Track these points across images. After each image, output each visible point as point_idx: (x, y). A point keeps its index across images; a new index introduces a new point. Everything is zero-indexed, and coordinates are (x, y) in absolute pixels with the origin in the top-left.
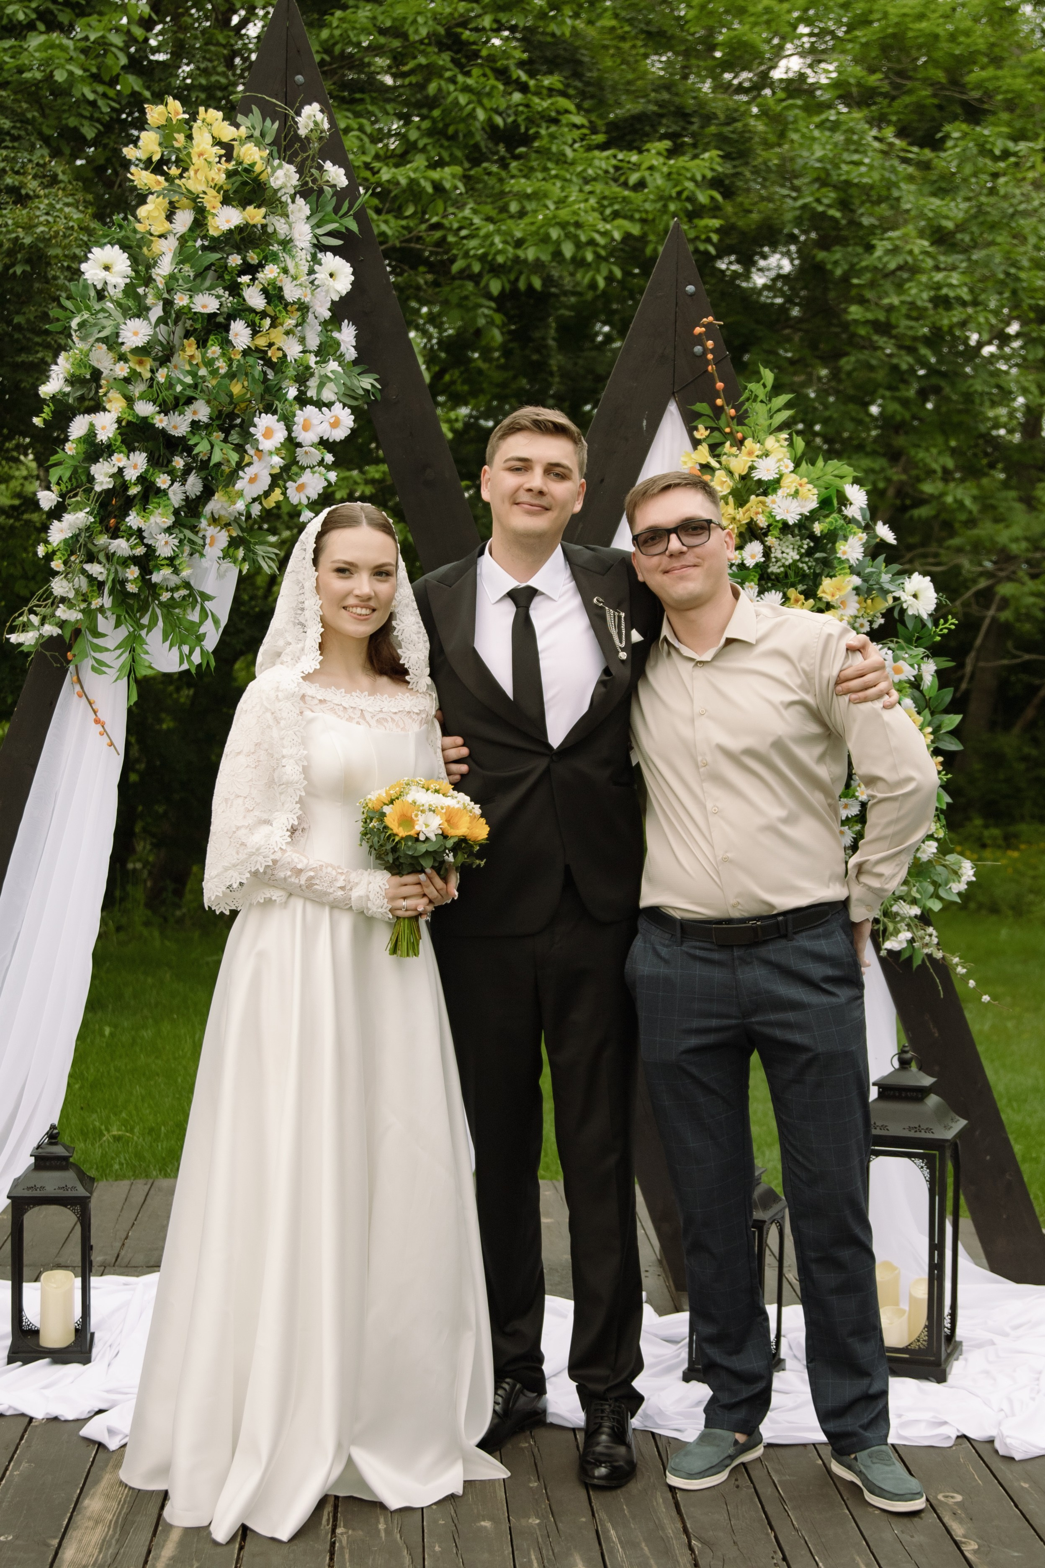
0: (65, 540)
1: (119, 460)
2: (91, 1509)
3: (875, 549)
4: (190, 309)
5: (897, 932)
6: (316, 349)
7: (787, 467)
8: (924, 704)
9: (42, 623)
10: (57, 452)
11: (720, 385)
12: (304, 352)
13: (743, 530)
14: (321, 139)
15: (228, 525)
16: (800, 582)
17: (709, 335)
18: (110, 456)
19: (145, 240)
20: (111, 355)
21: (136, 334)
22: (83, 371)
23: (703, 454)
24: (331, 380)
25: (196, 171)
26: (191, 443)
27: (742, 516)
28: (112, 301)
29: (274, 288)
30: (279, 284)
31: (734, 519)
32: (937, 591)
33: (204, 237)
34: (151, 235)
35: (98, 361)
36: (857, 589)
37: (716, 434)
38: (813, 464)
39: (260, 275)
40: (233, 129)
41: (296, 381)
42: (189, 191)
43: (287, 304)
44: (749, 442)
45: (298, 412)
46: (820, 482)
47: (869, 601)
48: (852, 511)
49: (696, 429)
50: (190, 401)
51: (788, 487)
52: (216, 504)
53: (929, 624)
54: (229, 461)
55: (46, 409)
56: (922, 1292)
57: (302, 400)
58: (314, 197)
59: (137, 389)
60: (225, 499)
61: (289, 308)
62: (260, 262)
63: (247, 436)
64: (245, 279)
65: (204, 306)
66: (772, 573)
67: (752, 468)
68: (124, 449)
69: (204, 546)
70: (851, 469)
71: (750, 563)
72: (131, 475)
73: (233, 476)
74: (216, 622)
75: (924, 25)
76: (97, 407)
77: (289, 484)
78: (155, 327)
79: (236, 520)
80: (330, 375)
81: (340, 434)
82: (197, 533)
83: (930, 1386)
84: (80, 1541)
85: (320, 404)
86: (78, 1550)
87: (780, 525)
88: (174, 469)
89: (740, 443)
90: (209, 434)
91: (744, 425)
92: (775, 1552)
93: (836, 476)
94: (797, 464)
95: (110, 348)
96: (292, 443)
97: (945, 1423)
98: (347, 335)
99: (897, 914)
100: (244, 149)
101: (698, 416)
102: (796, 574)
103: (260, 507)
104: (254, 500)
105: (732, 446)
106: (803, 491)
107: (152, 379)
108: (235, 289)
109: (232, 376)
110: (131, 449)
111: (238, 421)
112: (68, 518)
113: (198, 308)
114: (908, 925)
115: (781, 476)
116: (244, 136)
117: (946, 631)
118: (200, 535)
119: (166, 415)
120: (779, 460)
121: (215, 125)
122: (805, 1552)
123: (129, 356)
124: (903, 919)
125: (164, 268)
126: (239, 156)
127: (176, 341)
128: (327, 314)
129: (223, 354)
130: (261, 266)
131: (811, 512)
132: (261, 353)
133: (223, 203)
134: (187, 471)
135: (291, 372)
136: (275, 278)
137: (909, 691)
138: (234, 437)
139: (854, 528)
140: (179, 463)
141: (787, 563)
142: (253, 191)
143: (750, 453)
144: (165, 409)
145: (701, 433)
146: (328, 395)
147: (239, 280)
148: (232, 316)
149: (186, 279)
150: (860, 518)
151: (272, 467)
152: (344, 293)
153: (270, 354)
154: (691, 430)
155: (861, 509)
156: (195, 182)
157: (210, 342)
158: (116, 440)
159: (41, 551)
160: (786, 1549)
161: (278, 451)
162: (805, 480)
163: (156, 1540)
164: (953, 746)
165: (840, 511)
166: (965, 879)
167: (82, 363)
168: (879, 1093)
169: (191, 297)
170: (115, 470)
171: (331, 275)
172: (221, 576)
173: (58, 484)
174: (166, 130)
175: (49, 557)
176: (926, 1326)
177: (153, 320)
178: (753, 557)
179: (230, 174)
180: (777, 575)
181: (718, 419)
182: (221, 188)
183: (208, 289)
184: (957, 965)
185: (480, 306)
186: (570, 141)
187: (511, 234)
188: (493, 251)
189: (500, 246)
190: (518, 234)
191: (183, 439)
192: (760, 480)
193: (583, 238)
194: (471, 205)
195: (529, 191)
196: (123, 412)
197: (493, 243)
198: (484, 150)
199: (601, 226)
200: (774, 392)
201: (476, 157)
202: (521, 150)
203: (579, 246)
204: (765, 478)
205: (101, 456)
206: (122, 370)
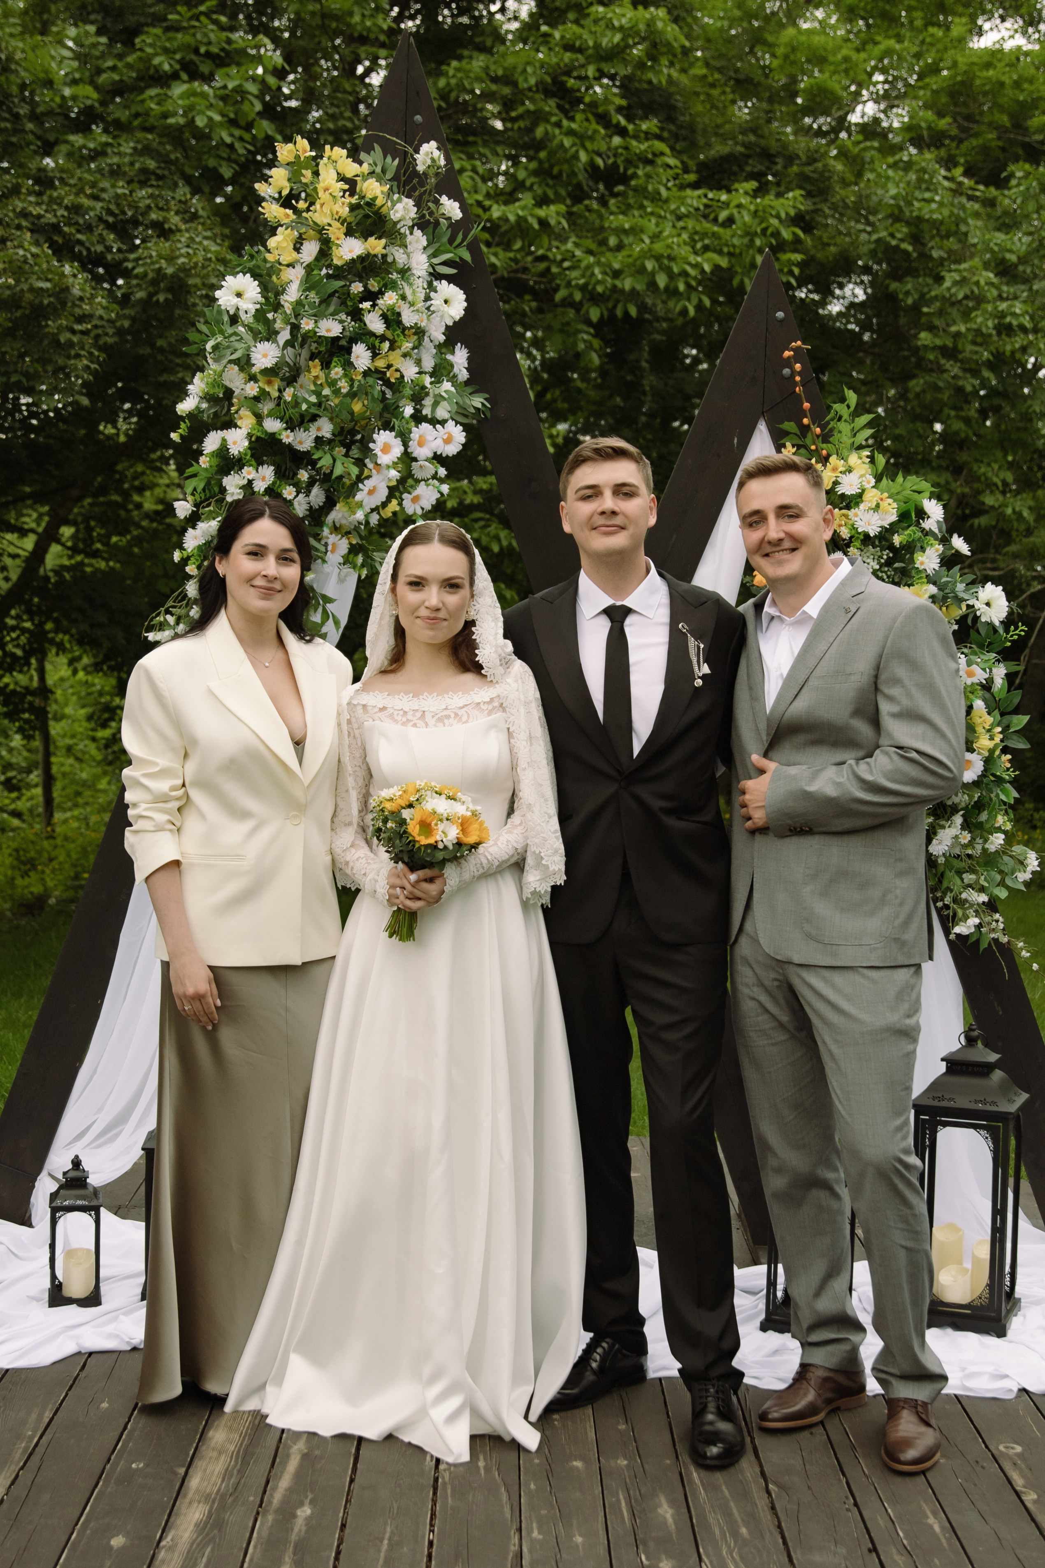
0: (199, 547)
1: (249, 473)
2: (215, 1440)
3: (950, 560)
4: (316, 333)
5: (966, 918)
6: (431, 370)
7: (869, 482)
8: (994, 705)
9: (178, 623)
10: (192, 465)
11: (807, 405)
12: (420, 373)
14: (437, 174)
15: (348, 533)
17: (797, 358)
18: (241, 469)
19: (275, 269)
20: (242, 375)
21: (265, 356)
22: (217, 390)
24: (444, 399)
25: (322, 205)
26: (315, 457)
28: (244, 326)
29: (393, 314)
30: (398, 310)
32: (1008, 600)
33: (329, 266)
34: (280, 264)
35: (231, 381)
36: (933, 598)
38: (893, 479)
39: (380, 302)
40: (356, 165)
41: (412, 400)
42: (315, 223)
43: (404, 329)
44: (833, 459)
45: (414, 429)
46: (900, 497)
48: (928, 524)
50: (314, 418)
51: (869, 502)
52: (338, 514)
53: (1001, 631)
54: (349, 474)
55: (183, 425)
56: (984, 1252)
57: (418, 418)
58: (430, 229)
59: (266, 407)
60: (346, 509)
61: (406, 332)
62: (380, 290)
63: (366, 451)
64: (366, 305)
65: (328, 331)
67: (836, 483)
68: (253, 462)
69: (326, 553)
70: (929, 485)
72: (260, 486)
73: (353, 489)
74: (337, 622)
76: (229, 424)
77: (405, 496)
78: (284, 349)
79: (356, 529)
80: (444, 394)
81: (452, 449)
82: (319, 541)
83: (991, 1341)
84: (205, 1470)
85: (434, 422)
86: (202, 1480)
87: (862, 537)
88: (299, 481)
89: (825, 460)
90: (332, 449)
91: (829, 443)
93: (914, 491)
94: (878, 478)
95: (242, 369)
96: (408, 458)
97: (1006, 1376)
98: (460, 358)
99: (966, 901)
100: (366, 184)
101: (786, 434)
103: (378, 517)
104: (373, 510)
106: (884, 505)
107: (279, 398)
108: (356, 315)
109: (352, 395)
110: (260, 463)
111: (359, 437)
112: (201, 526)
113: (322, 332)
114: (976, 911)
115: (863, 491)
116: (366, 172)
117: (1016, 637)
118: (323, 542)
119: (292, 431)
120: (862, 476)
121: (340, 162)
123: (259, 376)
124: (972, 906)
125: (292, 295)
126: (361, 191)
127: (302, 362)
128: (442, 338)
129: (345, 375)
130: (381, 293)
131: (891, 525)
132: (380, 374)
133: (346, 235)
134: (311, 483)
135: (408, 392)
136: (394, 305)
137: (981, 693)
138: (355, 452)
139: (932, 541)
140: (304, 475)
142: (375, 223)
143: (834, 469)
144: (291, 426)
146: (442, 412)
147: (361, 306)
148: (354, 340)
149: (312, 305)
150: (936, 531)
151: (390, 480)
152: (457, 318)
153: (388, 375)
155: (938, 522)
156: (321, 215)
157: (333, 364)
158: (246, 455)
159: (177, 556)
161: (395, 464)
162: (886, 495)
163: (274, 1472)
164: (1022, 745)
165: (918, 524)
166: (1030, 869)
167: (216, 383)
168: (947, 1067)
169: (316, 322)
170: (245, 482)
171: (446, 302)
172: (341, 580)
173: (193, 494)
174: (295, 167)
175: (185, 561)
176: (988, 1285)
177: (281, 343)
179: (353, 208)
181: (805, 437)
182: (345, 220)
183: (332, 314)
184: (1021, 949)
185: (580, 331)
186: (665, 181)
187: (609, 266)
188: (593, 281)
189: (600, 277)
190: (616, 266)
191: (308, 453)
192: (843, 494)
193: (676, 270)
194: (573, 239)
195: (627, 226)
196: (253, 429)
197: (593, 274)
198: (585, 188)
199: (692, 259)
200: (857, 412)
201: (578, 195)
202: (620, 188)
203: (671, 276)
204: (848, 493)
205: (232, 469)
206: (252, 389)
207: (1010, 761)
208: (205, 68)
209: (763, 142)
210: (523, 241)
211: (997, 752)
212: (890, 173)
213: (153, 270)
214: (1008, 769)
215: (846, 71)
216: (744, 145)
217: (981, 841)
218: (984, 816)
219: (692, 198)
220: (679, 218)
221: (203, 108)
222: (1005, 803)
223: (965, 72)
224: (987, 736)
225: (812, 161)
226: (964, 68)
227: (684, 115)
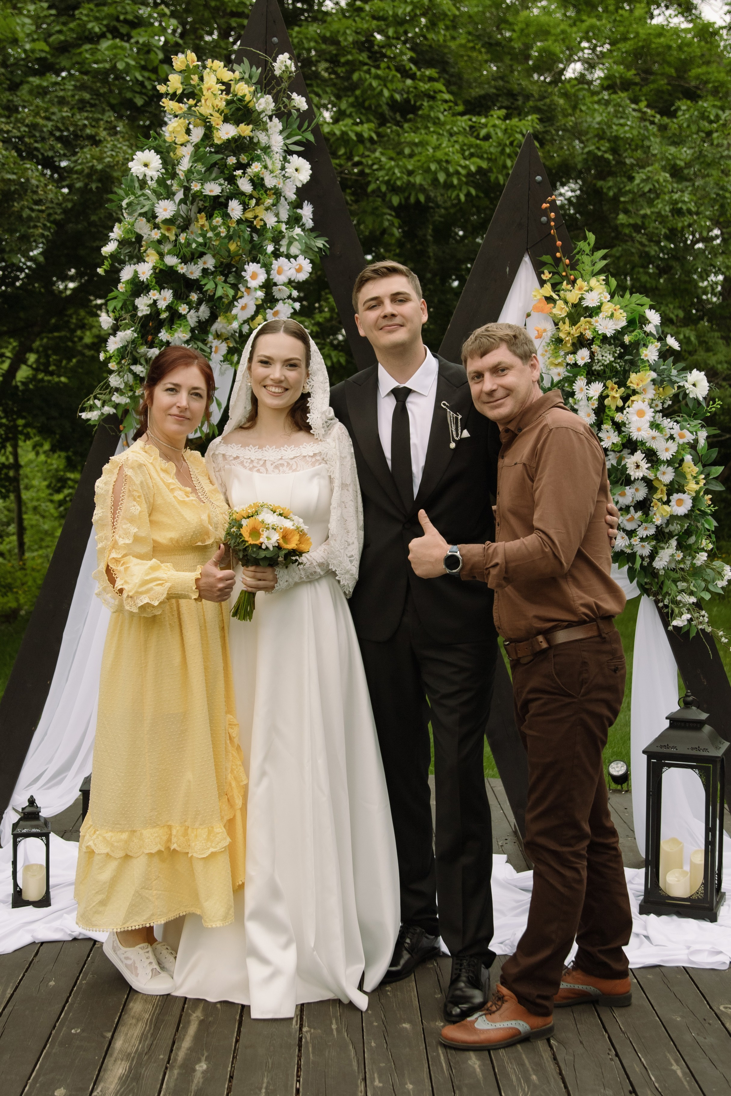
0: (118, 349)
1: (154, 295)
2: (134, 1010)
3: (665, 353)
4: (202, 192)
5: (681, 614)
6: (286, 220)
7: (605, 298)
8: (698, 459)
9: (103, 406)
10: (113, 291)
11: (559, 243)
12: (278, 222)
13: (575, 341)
14: (290, 77)
15: (226, 339)
16: (614, 376)
17: (552, 209)
18: (148, 292)
19: (172, 147)
20: (149, 225)
21: (165, 210)
22: (130, 236)
23: (548, 290)
24: (296, 240)
25: (206, 100)
26: (202, 283)
27: (575, 331)
28: (149, 189)
29: (258, 179)
30: (262, 176)
31: (569, 333)
32: (709, 382)
33: (211, 146)
34: (176, 144)
35: (140, 229)
36: (653, 380)
37: (556, 276)
38: (622, 296)
39: (249, 170)
40: (231, 73)
41: (273, 241)
42: (201, 114)
43: (266, 190)
44: (579, 281)
45: (274, 262)
46: (627, 309)
47: (661, 389)
48: (650, 328)
49: (543, 273)
50: (202, 255)
51: (606, 311)
52: (219, 325)
53: (704, 404)
54: (227, 296)
55: (106, 263)
56: (700, 859)
57: (276, 254)
58: (285, 118)
59: (166, 248)
60: (225, 321)
61: (268, 192)
62: (248, 163)
63: (240, 278)
64: (239, 172)
65: (211, 191)
66: (595, 370)
67: (581, 299)
68: (157, 287)
69: (211, 353)
70: (649, 300)
71: (581, 363)
72: (162, 305)
73: (230, 305)
74: (219, 404)
75: (662, 40)
76: (140, 260)
77: (268, 311)
78: (178, 206)
79: (233, 335)
80: (296, 237)
81: (302, 277)
82: (206, 345)
83: (706, 925)
84: (127, 1034)
85: (288, 257)
86: (125, 1042)
87: (601, 337)
88: (191, 301)
89: (573, 283)
90: (215, 278)
91: (576, 270)
92: (610, 1050)
93: (638, 304)
94: (612, 297)
95: (148, 221)
96: (270, 283)
97: (721, 952)
98: (307, 212)
99: (680, 601)
100: (238, 86)
101: (544, 264)
102: (611, 371)
103: (248, 327)
104: (245, 322)
105: (567, 284)
106: (617, 314)
107: (176, 240)
108: (231, 180)
109: (230, 238)
110: (162, 288)
111: (234, 269)
112: (120, 334)
113: (207, 192)
114: (688, 610)
115: (602, 304)
116: (238, 78)
117: (714, 409)
118: (208, 346)
119: (185, 264)
120: (600, 294)
121: (219, 71)
122: (631, 1049)
123: (161, 225)
124: (685, 605)
125: (185, 165)
126: (234, 91)
127: (192, 215)
128: (294, 197)
129: (224, 224)
130: (249, 165)
131: (622, 328)
132: (249, 223)
133: (224, 122)
134: (200, 302)
135: (269, 235)
136: (259, 172)
137: (689, 450)
138: (231, 279)
139: (652, 340)
140: (194, 297)
141: (606, 363)
142: (244, 115)
143: (580, 289)
144: (185, 260)
145: (546, 276)
146: (294, 250)
147: (235, 173)
148: (230, 198)
149: (199, 172)
150: (655, 333)
151: (256, 299)
152: (305, 182)
153: (255, 223)
154: (539, 274)
155: (656, 326)
156: (205, 108)
157: (215, 215)
158: (151, 281)
159: (102, 356)
160: (617, 1047)
161: (261, 287)
162: (618, 306)
163: (178, 1035)
164: (719, 488)
165: (641, 328)
166: (726, 578)
167: (130, 231)
168: (670, 724)
169: (202, 185)
170: (151, 302)
171: (297, 170)
172: (222, 374)
173: (113, 312)
174: (186, 73)
175: (108, 359)
176: (703, 884)
177: (177, 201)
178: (583, 359)
179: (229, 103)
180: (598, 372)
181: (558, 266)
182: (223, 111)
183: (214, 180)
184: (722, 636)
185: (385, 214)
186: (442, 110)
187: (405, 167)
188: (394, 178)
189: (399, 175)
190: (410, 167)
191: (197, 281)
192: (587, 307)
193: (451, 170)
194: (380, 150)
195: (417, 140)
196: (157, 263)
197: (394, 173)
198: (387, 116)
199: (463, 162)
200: (596, 248)
201: (383, 121)
202: (411, 116)
203: (448, 175)
204: (591, 305)
205: (142, 292)
206: (156, 234)
207: (711, 499)
208: (124, 30)
209: (508, 86)
210: (346, 148)
211: (702, 493)
212: (596, 106)
213: (88, 168)
214: (709, 506)
215: (563, 40)
216: (495, 87)
217: (690, 558)
218: (692, 540)
219: (461, 121)
220: (451, 135)
221: (122, 56)
222: (708, 530)
223: (645, 40)
224: (694, 482)
225: (542, 98)
226: (644, 37)
227: (454, 68)
